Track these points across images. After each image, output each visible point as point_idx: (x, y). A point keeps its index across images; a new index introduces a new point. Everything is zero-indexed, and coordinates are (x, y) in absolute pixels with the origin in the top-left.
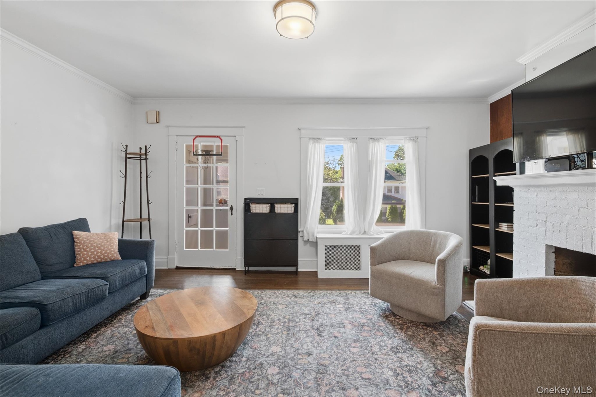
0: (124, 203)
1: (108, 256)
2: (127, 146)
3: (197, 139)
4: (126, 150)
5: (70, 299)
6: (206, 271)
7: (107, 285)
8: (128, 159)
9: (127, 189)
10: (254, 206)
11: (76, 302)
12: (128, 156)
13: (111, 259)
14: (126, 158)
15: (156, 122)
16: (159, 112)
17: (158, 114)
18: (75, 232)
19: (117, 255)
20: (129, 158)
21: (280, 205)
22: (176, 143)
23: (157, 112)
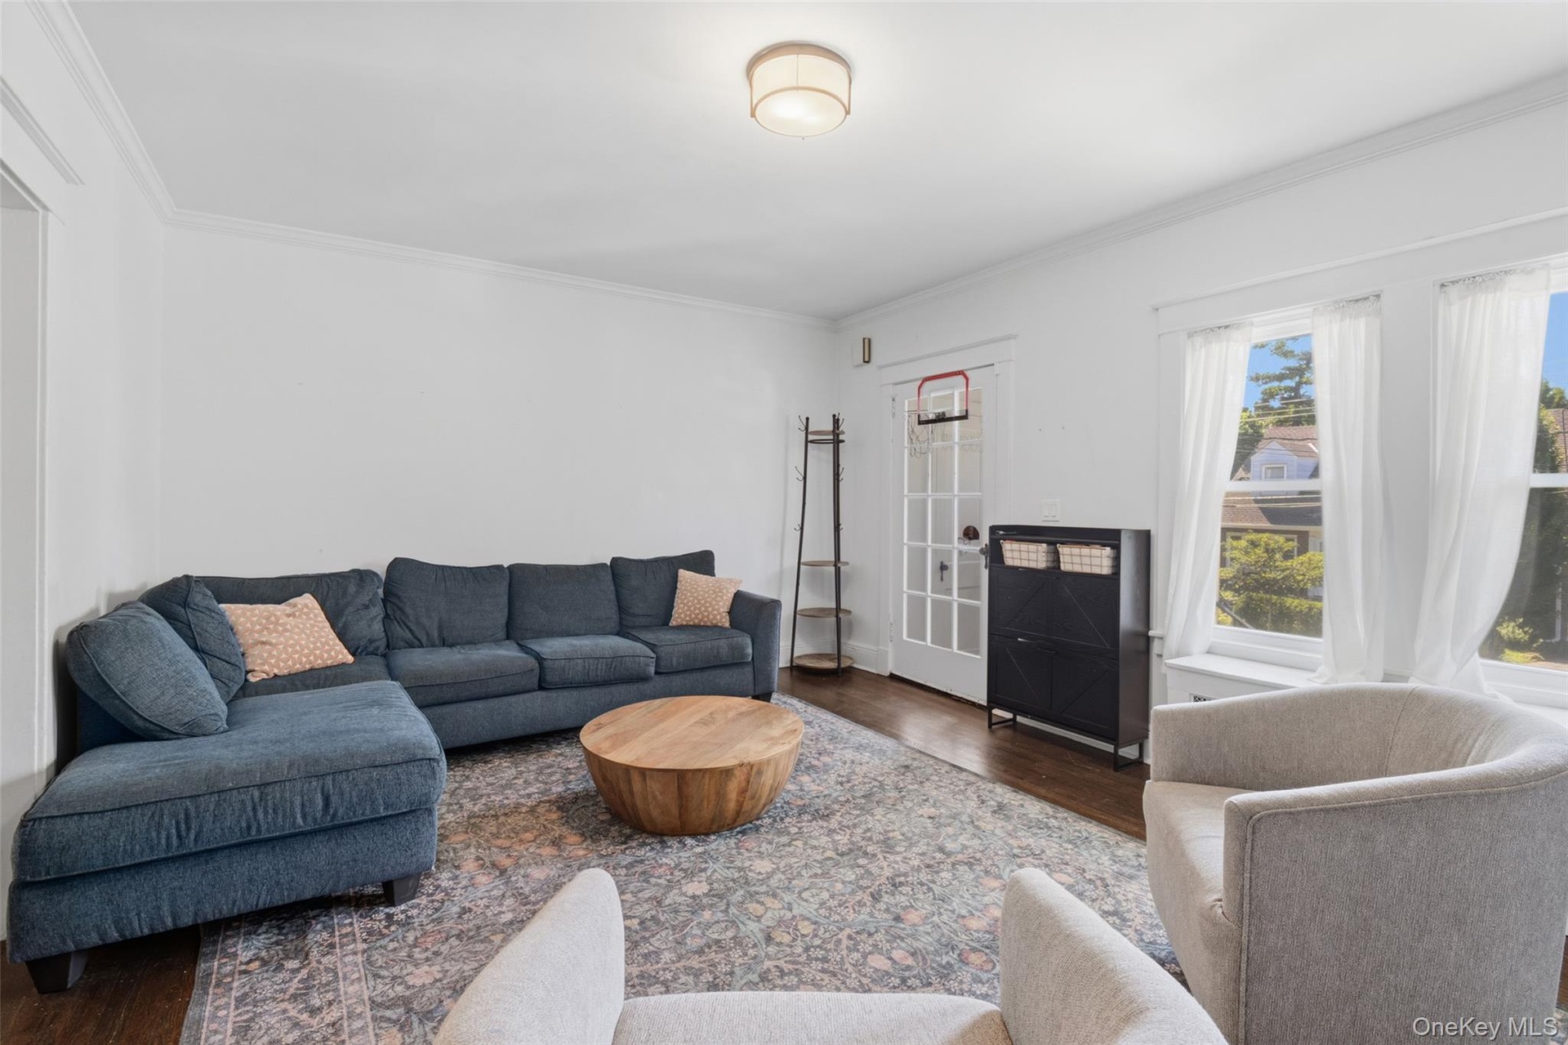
0: (802, 529)
1: (708, 617)
2: (807, 419)
3: (927, 384)
4: (807, 428)
5: (579, 661)
6: (935, 697)
7: (652, 658)
8: (809, 444)
9: (806, 502)
10: (1010, 548)
11: (589, 668)
12: (811, 437)
13: (712, 623)
14: (807, 442)
15: (864, 362)
16: (870, 340)
17: (867, 344)
18: (682, 572)
19: (721, 619)
20: (812, 442)
21: (1069, 549)
22: (893, 400)
23: (866, 341)
